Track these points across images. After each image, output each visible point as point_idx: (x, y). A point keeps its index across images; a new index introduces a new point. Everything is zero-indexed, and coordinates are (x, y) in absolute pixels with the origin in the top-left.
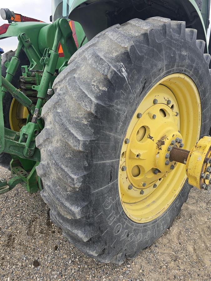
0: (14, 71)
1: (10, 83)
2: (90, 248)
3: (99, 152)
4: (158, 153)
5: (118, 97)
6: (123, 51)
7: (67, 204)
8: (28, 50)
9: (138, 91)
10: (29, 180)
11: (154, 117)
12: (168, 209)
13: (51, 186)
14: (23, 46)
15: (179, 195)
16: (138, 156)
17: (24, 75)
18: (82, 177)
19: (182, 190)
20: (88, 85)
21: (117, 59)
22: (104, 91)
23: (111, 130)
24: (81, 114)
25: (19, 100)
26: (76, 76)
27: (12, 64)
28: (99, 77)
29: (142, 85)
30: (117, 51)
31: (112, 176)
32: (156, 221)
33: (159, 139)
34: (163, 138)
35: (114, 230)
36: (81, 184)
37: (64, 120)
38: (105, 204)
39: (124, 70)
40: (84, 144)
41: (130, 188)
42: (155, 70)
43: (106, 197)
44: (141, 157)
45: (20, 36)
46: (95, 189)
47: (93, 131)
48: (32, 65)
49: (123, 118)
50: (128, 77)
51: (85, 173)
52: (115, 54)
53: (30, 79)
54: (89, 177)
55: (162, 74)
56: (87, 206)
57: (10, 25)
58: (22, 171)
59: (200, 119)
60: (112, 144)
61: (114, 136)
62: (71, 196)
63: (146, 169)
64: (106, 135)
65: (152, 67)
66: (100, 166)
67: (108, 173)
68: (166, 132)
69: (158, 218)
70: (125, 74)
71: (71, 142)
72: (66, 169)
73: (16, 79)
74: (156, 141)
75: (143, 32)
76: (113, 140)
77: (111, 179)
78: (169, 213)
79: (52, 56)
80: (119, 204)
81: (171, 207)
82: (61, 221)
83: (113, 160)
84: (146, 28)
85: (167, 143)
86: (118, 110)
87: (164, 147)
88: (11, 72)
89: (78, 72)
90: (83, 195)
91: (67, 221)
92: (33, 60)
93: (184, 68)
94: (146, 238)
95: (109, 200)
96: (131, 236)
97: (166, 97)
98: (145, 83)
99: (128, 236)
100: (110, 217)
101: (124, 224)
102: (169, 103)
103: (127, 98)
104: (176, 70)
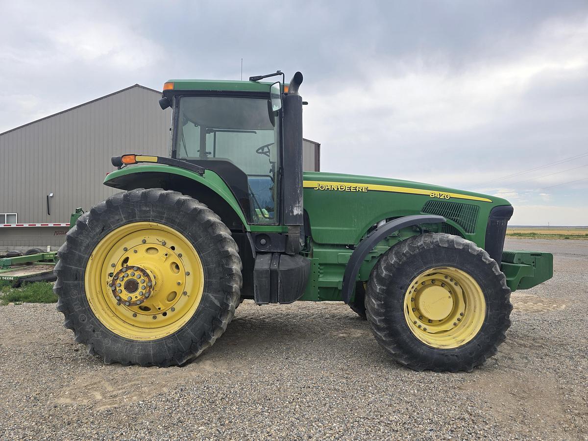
3: (68, 260)
5: (82, 233)
9: (98, 230)
11: (135, 252)
12: (154, 341)
15: (173, 335)
18: (58, 271)
19: (179, 331)
23: (76, 250)
29: (100, 229)
31: (78, 277)
35: (79, 317)
38: (72, 293)
39: (88, 220)
42: (112, 220)
43: (72, 289)
49: (85, 245)
51: (60, 269)
54: (61, 272)
55: (122, 223)
59: (201, 263)
60: (76, 257)
61: (78, 254)
65: (109, 219)
67: (74, 274)
69: (137, 341)
70: (87, 223)
77: (76, 279)
78: (153, 344)
80: (85, 300)
83: (78, 268)
86: (81, 239)
93: (150, 219)
94: (113, 348)
95: (75, 292)
96: (97, 334)
97: (161, 239)
98: (104, 227)
99: (94, 331)
100: (76, 304)
101: (90, 318)
102: (164, 244)
103: (88, 234)
104: (140, 219)
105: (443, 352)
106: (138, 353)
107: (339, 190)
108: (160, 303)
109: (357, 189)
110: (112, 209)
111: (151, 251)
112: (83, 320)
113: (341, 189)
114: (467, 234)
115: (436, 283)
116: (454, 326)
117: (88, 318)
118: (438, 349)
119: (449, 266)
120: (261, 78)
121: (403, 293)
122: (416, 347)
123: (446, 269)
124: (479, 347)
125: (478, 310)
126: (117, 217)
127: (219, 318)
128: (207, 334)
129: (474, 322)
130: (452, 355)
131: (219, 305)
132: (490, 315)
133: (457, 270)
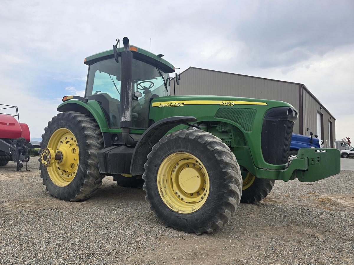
97: (72, 137)
98: (51, 131)
102: (72, 139)
105: (178, 215)
107: (170, 106)
108: (67, 168)
109: (179, 104)
111: (68, 143)
113: (171, 105)
114: (246, 132)
115: (190, 165)
116: (201, 199)
118: (176, 212)
119: (186, 152)
121: (157, 170)
122: (162, 208)
123: (184, 153)
124: (202, 216)
127: (83, 178)
128: (79, 186)
130: (183, 219)
131: (83, 171)
132: (212, 192)
133: (191, 155)
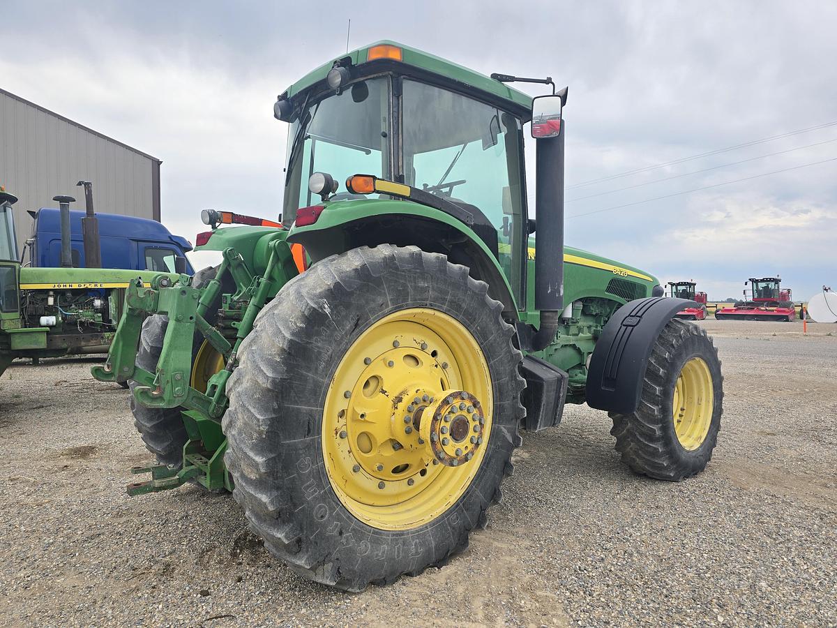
0: (210, 301)
1: (203, 319)
2: (278, 529)
3: (293, 394)
4: (394, 413)
5: (318, 334)
6: (327, 288)
7: (251, 454)
8: (235, 271)
9: (348, 326)
10: (211, 464)
11: (391, 364)
12: (432, 524)
13: (236, 435)
14: (229, 265)
15: (457, 505)
16: (362, 416)
17: (225, 307)
18: (269, 419)
19: (463, 497)
20: (286, 321)
21: (321, 296)
22: (302, 328)
23: (309, 370)
24: (274, 351)
25: (213, 342)
26: (275, 312)
27: (209, 291)
28: (297, 313)
29: (353, 323)
30: (321, 287)
31: (311, 428)
32: (403, 535)
33: (396, 394)
34: (403, 393)
35: (315, 512)
36: (267, 428)
37: (257, 357)
38: (300, 464)
39: (326, 306)
40: (274, 381)
41: (355, 470)
42: (372, 305)
43: (301, 454)
44: (366, 418)
45: (225, 252)
46: (285, 439)
47: (285, 368)
48: (240, 292)
49: (326, 357)
50: (332, 313)
51: (274, 416)
52: (319, 291)
53: (233, 313)
54: (278, 422)
55: (386, 310)
56: (274, 458)
57: (214, 233)
58: (201, 459)
59: (489, 376)
60: (310, 386)
61: (313, 378)
62: (256, 445)
63: (378, 439)
64: (302, 375)
65: (367, 303)
66: (293, 411)
67: (304, 422)
68: (409, 386)
69: (408, 532)
70: (327, 311)
71: (261, 380)
72: (252, 410)
73: (211, 313)
74: (392, 396)
75: (354, 267)
76: (311, 381)
77: (309, 431)
78: (432, 530)
79: (262, 286)
80: (323, 473)
81: (437, 522)
82: (244, 484)
83: (313, 408)
84: (356, 264)
85: (407, 400)
86: (318, 347)
87: (402, 406)
88: (206, 303)
89: (280, 308)
90: (270, 444)
91: (251, 483)
92: (241, 284)
93: (428, 302)
94: (377, 555)
95: (307, 460)
96: (347, 538)
97: (419, 338)
98: (358, 320)
99: (341, 533)
100: (308, 487)
101: (332, 509)
102: (424, 347)
103: (331, 335)
104: (413, 304)
106: (417, 553)
110: (370, 284)
112: (322, 517)
117: (330, 509)
120: (512, 79)
125: (703, 402)
126: (380, 300)
129: (702, 414)
131: (511, 442)
